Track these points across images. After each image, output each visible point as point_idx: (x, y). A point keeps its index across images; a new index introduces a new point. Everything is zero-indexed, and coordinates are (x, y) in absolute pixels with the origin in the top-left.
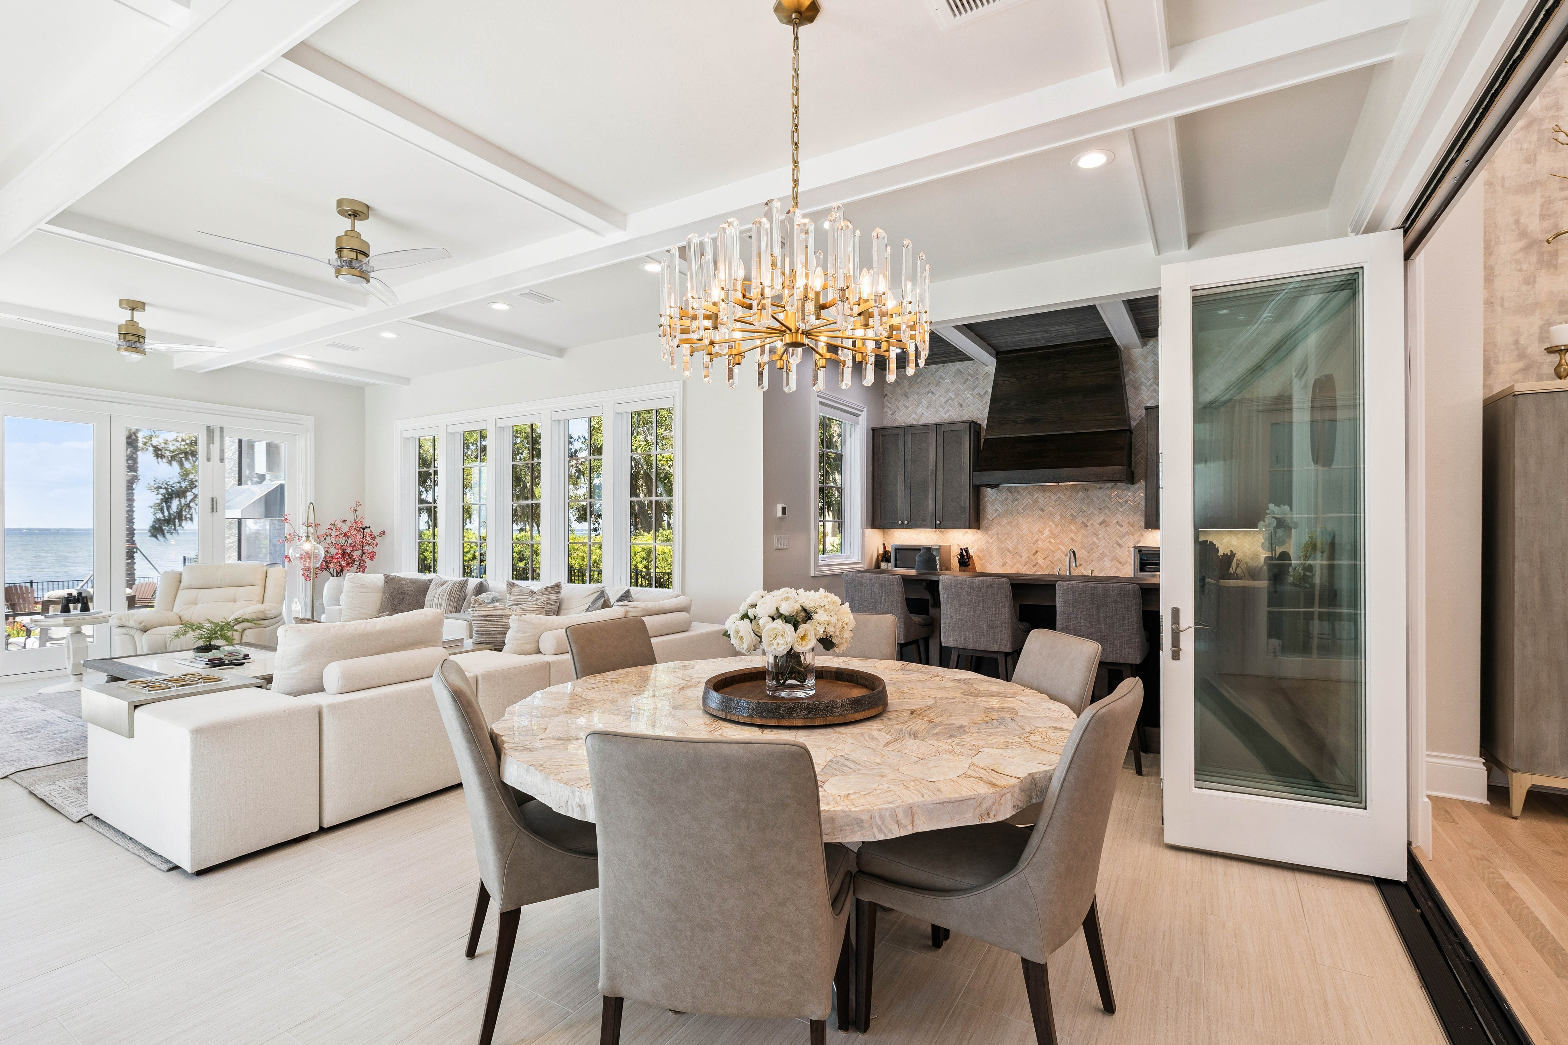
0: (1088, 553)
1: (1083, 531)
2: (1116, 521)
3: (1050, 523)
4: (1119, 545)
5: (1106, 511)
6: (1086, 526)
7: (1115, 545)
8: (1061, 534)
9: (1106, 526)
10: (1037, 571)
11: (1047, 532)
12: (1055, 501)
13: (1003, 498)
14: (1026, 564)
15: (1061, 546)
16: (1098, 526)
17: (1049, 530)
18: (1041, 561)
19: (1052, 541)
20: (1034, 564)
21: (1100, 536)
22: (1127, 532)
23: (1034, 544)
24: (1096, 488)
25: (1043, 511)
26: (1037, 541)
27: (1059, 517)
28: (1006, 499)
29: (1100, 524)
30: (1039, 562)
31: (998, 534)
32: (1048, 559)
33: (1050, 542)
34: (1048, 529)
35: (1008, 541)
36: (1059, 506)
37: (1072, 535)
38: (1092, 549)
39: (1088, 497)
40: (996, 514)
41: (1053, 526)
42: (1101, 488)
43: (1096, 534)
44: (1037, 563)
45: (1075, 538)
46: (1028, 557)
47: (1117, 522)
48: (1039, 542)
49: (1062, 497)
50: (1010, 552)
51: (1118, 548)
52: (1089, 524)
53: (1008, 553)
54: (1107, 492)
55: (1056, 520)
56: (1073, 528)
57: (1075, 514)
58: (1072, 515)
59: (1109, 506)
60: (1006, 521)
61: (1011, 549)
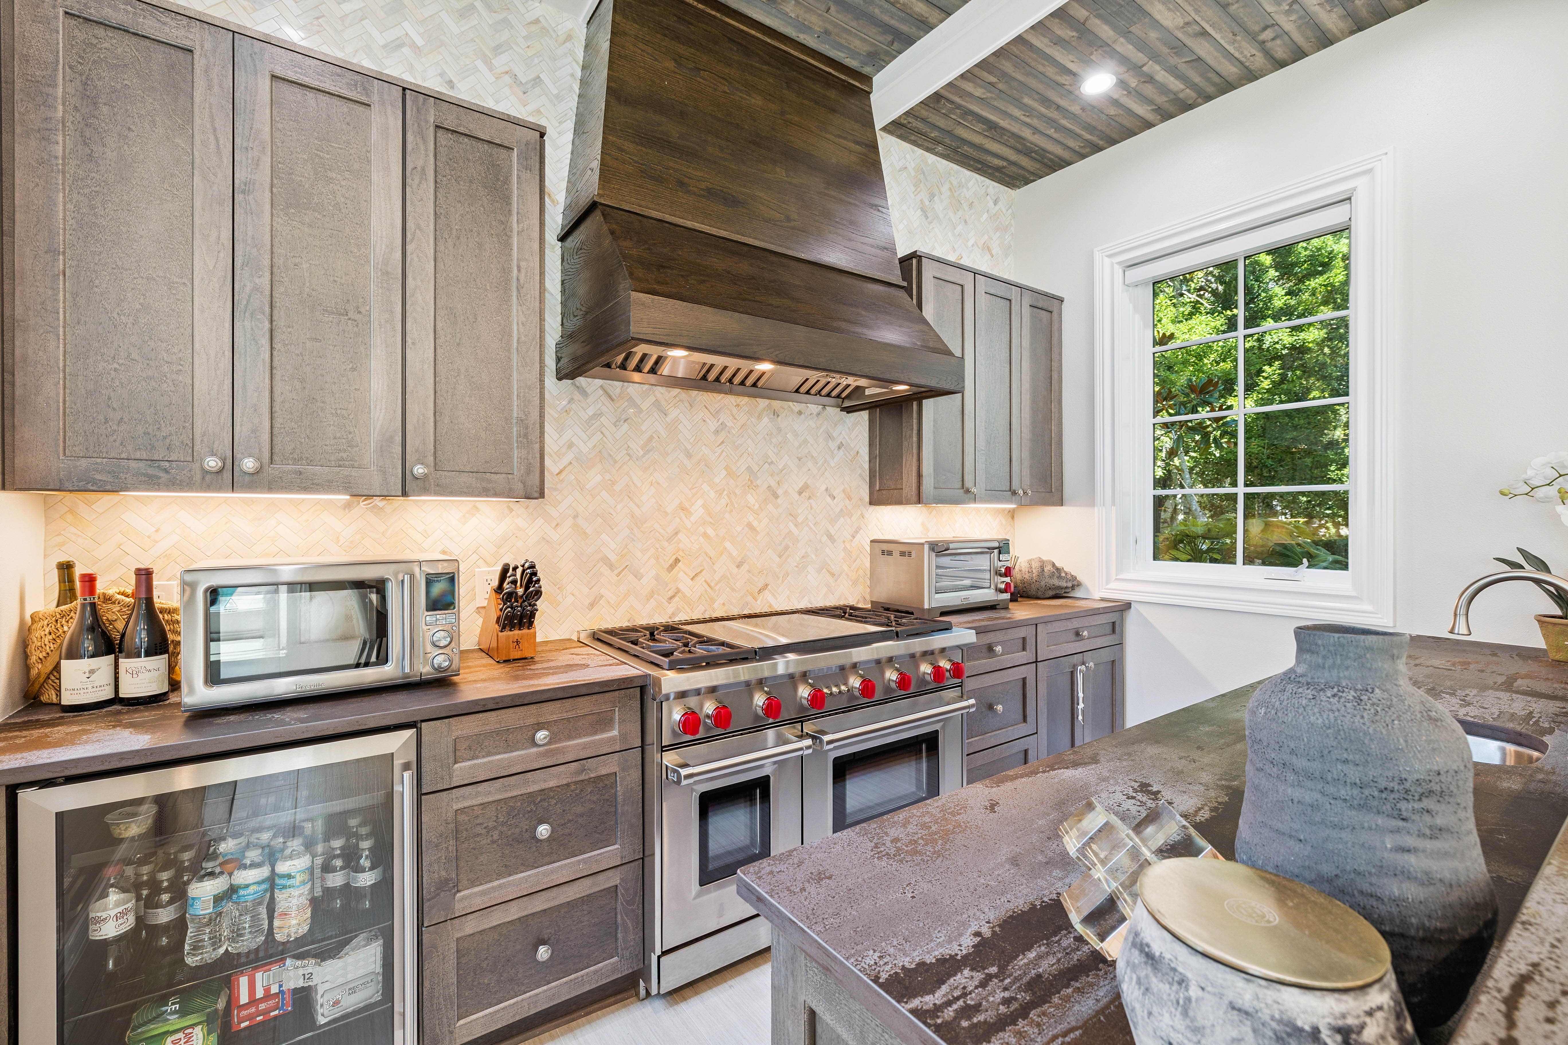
0: (780, 557)
1: (770, 507)
2: (824, 487)
3: (705, 487)
4: (831, 537)
5: (810, 464)
6: (776, 497)
7: (825, 538)
8: (727, 515)
9: (810, 498)
10: (678, 611)
11: (698, 511)
12: (717, 432)
13: (590, 412)
14: (652, 594)
15: (728, 545)
16: (796, 496)
17: (704, 506)
18: (685, 584)
19: (710, 531)
20: (671, 593)
21: (800, 519)
22: (842, 510)
23: (669, 540)
24: (792, 411)
25: (689, 456)
26: (676, 533)
27: (724, 473)
28: (598, 415)
29: (800, 493)
30: (681, 587)
31: (576, 517)
32: (700, 579)
33: (705, 535)
34: (700, 502)
35: (604, 536)
36: (723, 446)
37: (751, 519)
38: (786, 548)
39: (779, 430)
40: (570, 456)
41: (712, 494)
42: (800, 413)
43: (793, 515)
44: (678, 591)
45: (755, 524)
46: (657, 578)
47: (827, 490)
48: (680, 535)
49: (730, 424)
50: (611, 567)
51: (829, 543)
52: (780, 492)
53: (605, 570)
54: (811, 423)
55: (717, 480)
56: (751, 499)
57: (755, 468)
58: (749, 468)
59: (815, 455)
60: (599, 478)
61: (613, 558)
